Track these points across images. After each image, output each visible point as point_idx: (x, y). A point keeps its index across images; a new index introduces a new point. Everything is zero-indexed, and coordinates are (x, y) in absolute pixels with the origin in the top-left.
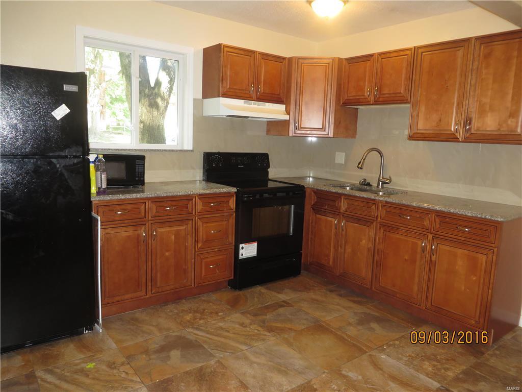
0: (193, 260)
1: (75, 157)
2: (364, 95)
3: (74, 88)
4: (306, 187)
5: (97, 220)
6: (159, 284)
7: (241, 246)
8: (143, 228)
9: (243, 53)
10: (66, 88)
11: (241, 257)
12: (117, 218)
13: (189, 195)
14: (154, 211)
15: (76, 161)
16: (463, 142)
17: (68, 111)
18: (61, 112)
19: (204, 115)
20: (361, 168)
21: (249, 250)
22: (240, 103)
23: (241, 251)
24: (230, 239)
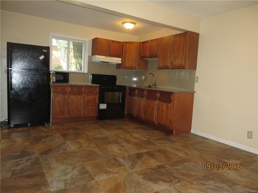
0: (83, 108)
1: (45, 70)
2: (146, 55)
3: (46, 51)
4: (126, 86)
5: (51, 90)
6: (71, 114)
7: (100, 104)
8: (66, 95)
9: (105, 40)
10: (44, 51)
11: (100, 108)
12: (58, 91)
13: (82, 86)
14: (70, 90)
15: (45, 71)
16: (171, 69)
17: (44, 57)
18: (42, 57)
19: (92, 61)
20: (145, 80)
21: (103, 106)
22: (104, 57)
23: (100, 106)
24: (97, 102)
